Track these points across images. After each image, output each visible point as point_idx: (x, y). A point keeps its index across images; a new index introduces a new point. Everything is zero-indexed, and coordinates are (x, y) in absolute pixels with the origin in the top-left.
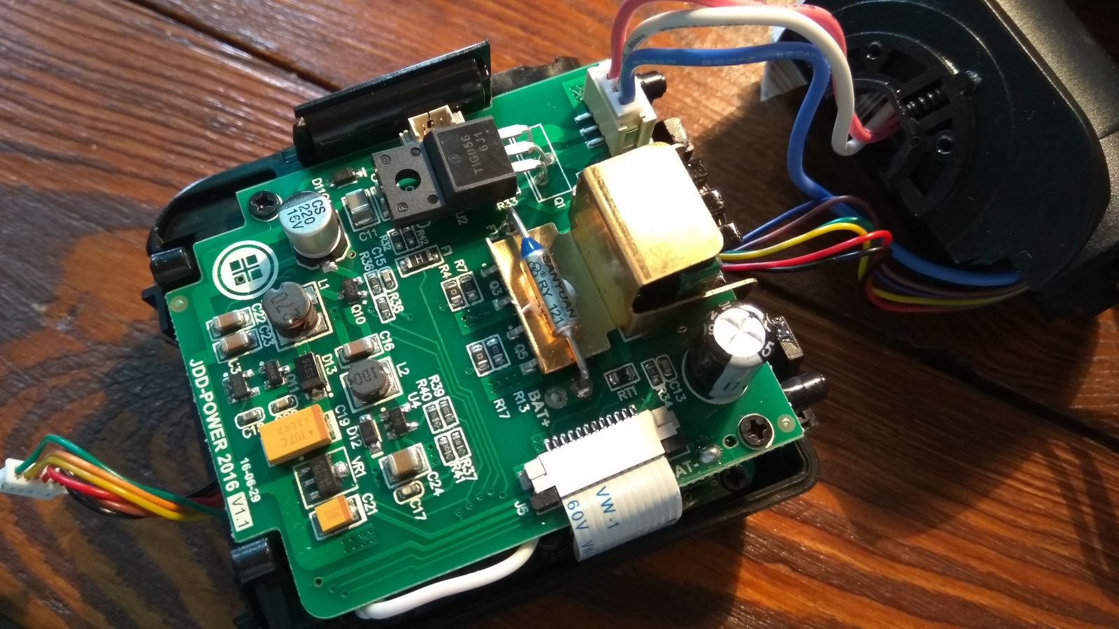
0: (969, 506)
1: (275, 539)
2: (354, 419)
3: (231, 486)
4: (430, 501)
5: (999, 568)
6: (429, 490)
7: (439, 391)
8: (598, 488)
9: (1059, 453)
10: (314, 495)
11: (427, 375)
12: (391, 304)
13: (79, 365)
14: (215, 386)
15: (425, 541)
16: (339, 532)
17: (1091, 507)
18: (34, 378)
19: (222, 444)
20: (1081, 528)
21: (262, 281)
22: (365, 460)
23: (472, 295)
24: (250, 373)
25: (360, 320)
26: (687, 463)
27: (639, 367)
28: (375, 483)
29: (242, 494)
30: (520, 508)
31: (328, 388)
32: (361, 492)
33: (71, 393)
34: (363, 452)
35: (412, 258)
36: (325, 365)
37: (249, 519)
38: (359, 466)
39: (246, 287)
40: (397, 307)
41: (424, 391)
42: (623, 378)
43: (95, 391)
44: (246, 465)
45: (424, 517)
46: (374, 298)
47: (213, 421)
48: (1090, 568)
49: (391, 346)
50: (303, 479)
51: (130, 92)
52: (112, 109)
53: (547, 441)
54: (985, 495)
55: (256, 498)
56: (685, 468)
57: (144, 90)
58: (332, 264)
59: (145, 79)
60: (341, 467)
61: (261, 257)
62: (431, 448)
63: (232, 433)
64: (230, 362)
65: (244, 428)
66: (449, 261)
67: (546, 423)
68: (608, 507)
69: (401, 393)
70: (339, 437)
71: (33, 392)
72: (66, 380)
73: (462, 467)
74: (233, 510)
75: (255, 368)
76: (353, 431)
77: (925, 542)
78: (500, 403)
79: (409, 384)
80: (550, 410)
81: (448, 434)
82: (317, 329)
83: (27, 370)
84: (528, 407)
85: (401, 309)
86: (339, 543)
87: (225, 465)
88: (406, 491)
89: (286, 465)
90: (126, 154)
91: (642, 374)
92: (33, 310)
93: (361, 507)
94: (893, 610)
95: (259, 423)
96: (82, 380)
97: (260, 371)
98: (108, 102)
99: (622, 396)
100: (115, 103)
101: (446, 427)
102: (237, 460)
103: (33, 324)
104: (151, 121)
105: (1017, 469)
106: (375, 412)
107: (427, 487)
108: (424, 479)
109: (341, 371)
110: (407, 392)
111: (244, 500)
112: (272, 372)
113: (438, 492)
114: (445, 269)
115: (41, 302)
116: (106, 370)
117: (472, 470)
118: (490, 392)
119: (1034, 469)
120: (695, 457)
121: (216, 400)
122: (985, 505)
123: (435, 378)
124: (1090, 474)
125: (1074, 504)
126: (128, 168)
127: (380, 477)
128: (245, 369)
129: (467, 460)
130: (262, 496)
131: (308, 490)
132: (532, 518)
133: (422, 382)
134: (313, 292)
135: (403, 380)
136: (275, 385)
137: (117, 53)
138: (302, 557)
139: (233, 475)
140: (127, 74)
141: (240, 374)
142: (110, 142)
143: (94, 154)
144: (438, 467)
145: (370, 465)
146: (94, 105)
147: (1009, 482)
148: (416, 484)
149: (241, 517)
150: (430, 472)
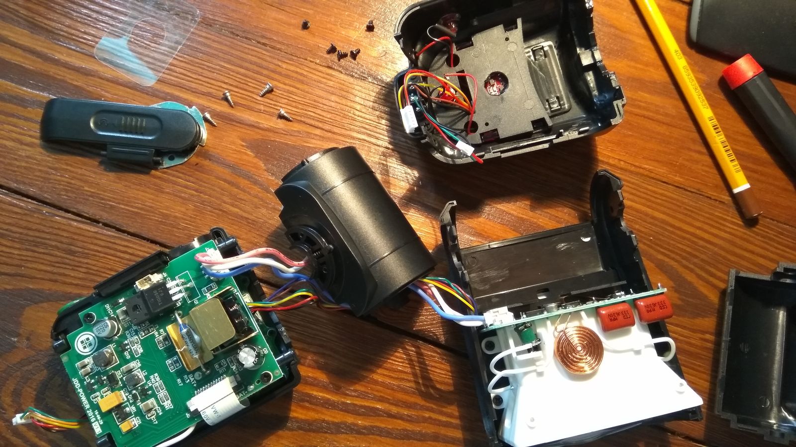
0: (374, 372)
1: (109, 436)
2: (130, 392)
3: (92, 420)
4: (158, 417)
5: (384, 393)
6: (157, 414)
7: (158, 379)
8: (212, 407)
9: (408, 347)
10: (120, 420)
11: (153, 374)
12: (138, 350)
13: (35, 361)
14: (82, 387)
15: (158, 430)
16: (130, 431)
17: (419, 367)
18: (17, 368)
19: (88, 406)
20: (415, 375)
21: (92, 347)
22: (136, 406)
23: (167, 343)
24: (93, 381)
25: (128, 357)
26: (243, 392)
27: (226, 360)
28: (139, 413)
29: (97, 422)
30: (188, 415)
31: (120, 383)
32: (135, 417)
33: (33, 372)
34: (134, 403)
35: (144, 332)
36: (118, 374)
37: (100, 430)
38: (133, 409)
39: (87, 350)
40: (141, 351)
41: (153, 380)
42: (220, 366)
43: (42, 370)
44: (97, 413)
45: (157, 423)
46: (132, 348)
47: (84, 399)
48: (417, 389)
49: (140, 365)
50: (116, 415)
51: (33, 241)
52: (27, 250)
53: (196, 392)
54: (380, 367)
55: (102, 423)
56: (243, 394)
57: (39, 240)
58: (116, 337)
59: (37, 234)
60: (127, 409)
61: (91, 338)
62: (157, 399)
63: (91, 402)
64: (86, 378)
65: (94, 400)
66: (158, 330)
67: (195, 385)
68: (216, 412)
69: (145, 381)
70: (126, 399)
71: (19, 373)
72: (30, 367)
73: (168, 404)
74: (95, 428)
75: (94, 379)
76: (130, 397)
77: (358, 387)
78: (179, 380)
79: (147, 378)
80: (196, 381)
81: (162, 393)
82: (114, 362)
83: (14, 365)
84: (189, 381)
85: (142, 351)
86: (130, 434)
87: (90, 413)
88: (149, 415)
89: (110, 412)
90: (36, 269)
91: (228, 363)
92: (11, 340)
93: (135, 422)
94: (346, 413)
95: (99, 398)
96: (37, 366)
97: (97, 380)
98: (24, 247)
99: (221, 372)
100: (27, 247)
101: (161, 391)
102: (93, 411)
103: (13, 346)
104: (44, 253)
105: (392, 355)
106: (136, 389)
107: (157, 413)
108: (155, 410)
109: (124, 376)
110: (147, 381)
111: (98, 424)
112: (100, 380)
113: (160, 414)
114: (156, 333)
115: (14, 337)
116: (45, 361)
117: (171, 405)
118: (176, 377)
119: (398, 354)
120: (246, 389)
121: (84, 391)
122: (380, 371)
123: (156, 375)
124: (420, 354)
125: (412, 366)
126: (38, 276)
127: (141, 411)
128: (91, 380)
129: (169, 402)
130: (104, 422)
131: (118, 418)
132: (192, 419)
133: (152, 377)
134: (110, 349)
135: (145, 377)
136: (102, 385)
137: (24, 224)
138: (118, 440)
139: (93, 416)
140: (31, 233)
141: (90, 382)
142: (29, 265)
143: (23, 271)
144: (159, 405)
145: (138, 408)
146: (19, 249)
147: (389, 361)
148: (153, 412)
149: (98, 430)
150: (157, 407)
